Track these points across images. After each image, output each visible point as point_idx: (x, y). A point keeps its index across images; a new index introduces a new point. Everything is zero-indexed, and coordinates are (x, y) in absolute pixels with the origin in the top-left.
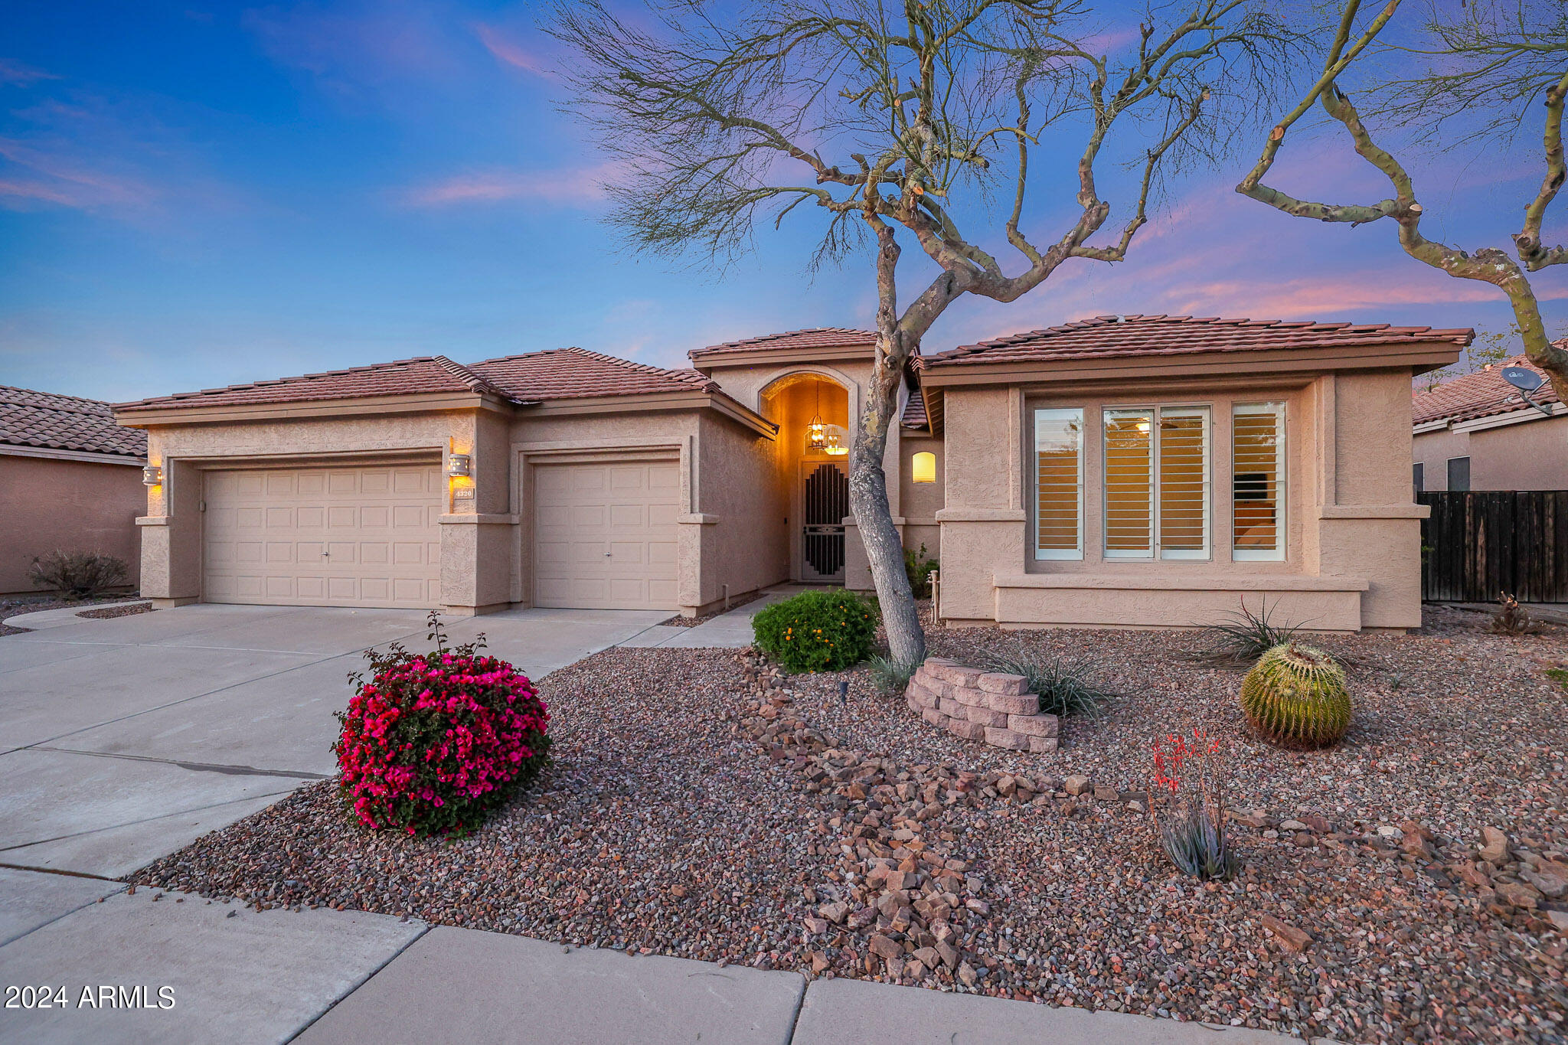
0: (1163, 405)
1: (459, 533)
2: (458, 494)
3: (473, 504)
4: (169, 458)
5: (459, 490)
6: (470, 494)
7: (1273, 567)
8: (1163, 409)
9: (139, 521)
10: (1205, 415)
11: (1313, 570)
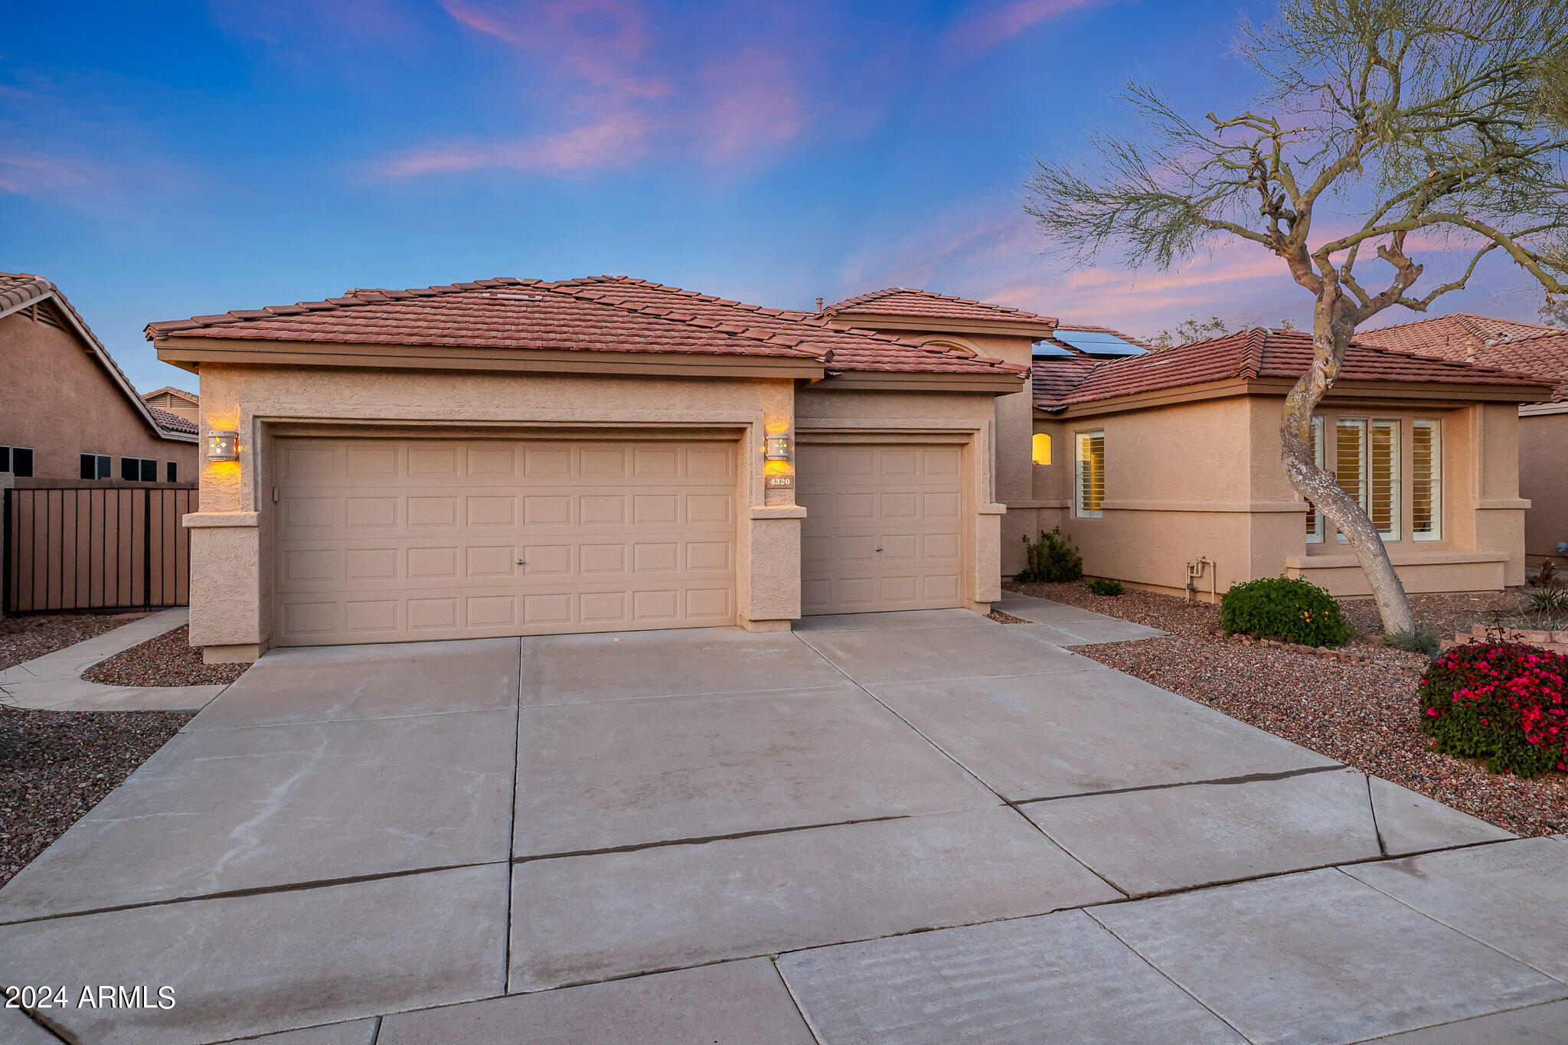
0: (1374, 417)
1: (775, 529)
2: (773, 482)
3: (791, 494)
4: (255, 417)
5: (774, 477)
6: (788, 482)
7: (1430, 546)
8: (1374, 420)
9: (186, 520)
10: (1394, 427)
11: (1469, 545)
